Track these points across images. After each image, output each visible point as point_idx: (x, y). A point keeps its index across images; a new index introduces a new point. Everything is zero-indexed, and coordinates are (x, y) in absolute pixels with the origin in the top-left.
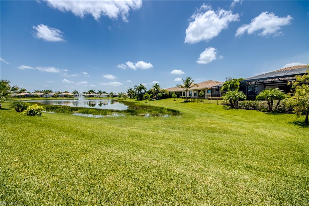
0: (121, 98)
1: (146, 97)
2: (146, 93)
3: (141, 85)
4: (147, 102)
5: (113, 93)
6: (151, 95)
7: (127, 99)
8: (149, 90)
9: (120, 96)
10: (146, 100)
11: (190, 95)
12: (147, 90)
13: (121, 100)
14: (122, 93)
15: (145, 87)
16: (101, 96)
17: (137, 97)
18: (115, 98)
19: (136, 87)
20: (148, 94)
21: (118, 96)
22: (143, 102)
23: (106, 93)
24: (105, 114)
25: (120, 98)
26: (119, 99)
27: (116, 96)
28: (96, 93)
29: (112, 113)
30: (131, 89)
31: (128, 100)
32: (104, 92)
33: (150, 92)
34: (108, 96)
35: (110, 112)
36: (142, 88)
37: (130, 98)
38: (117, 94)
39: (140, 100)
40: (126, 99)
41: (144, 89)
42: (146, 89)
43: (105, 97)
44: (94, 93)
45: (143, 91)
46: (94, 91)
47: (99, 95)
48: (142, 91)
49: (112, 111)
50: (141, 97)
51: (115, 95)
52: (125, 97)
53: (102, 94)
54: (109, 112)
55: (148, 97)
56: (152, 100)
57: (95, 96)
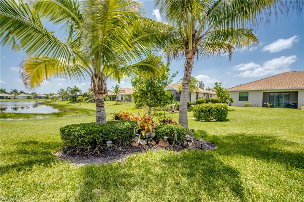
0: (49, 100)
1: (79, 100)
2: (80, 96)
3: (75, 87)
4: (81, 105)
5: (37, 93)
6: (87, 97)
7: (57, 101)
8: (84, 93)
9: (47, 98)
10: (80, 103)
11: (122, 99)
12: (83, 93)
13: (48, 103)
14: (50, 94)
15: (79, 89)
16: (16, 98)
17: (70, 100)
18: (40, 101)
19: (69, 89)
20: (83, 97)
21: (45, 97)
22: (76, 105)
23: (24, 93)
24: (27, 118)
25: (47, 100)
26: (46, 102)
27: (41, 98)
28: (8, 93)
29: (36, 116)
30: (63, 90)
31: (59, 102)
32: (22, 92)
33: (85, 95)
34: (29, 98)
35: (34, 116)
36: (76, 90)
37: (61, 99)
38: (42, 95)
39: (73, 103)
40: (55, 102)
41: (78, 91)
42: (81, 91)
43: (23, 98)
44: (4, 92)
45: (78, 93)
46: (5, 90)
47: (14, 95)
48: (76, 93)
49: (36, 114)
50: (74, 99)
51: (40, 95)
52: (54, 99)
53: (19, 94)
54: (32, 116)
55: (82, 100)
56: (87, 103)
57: (7, 97)
